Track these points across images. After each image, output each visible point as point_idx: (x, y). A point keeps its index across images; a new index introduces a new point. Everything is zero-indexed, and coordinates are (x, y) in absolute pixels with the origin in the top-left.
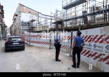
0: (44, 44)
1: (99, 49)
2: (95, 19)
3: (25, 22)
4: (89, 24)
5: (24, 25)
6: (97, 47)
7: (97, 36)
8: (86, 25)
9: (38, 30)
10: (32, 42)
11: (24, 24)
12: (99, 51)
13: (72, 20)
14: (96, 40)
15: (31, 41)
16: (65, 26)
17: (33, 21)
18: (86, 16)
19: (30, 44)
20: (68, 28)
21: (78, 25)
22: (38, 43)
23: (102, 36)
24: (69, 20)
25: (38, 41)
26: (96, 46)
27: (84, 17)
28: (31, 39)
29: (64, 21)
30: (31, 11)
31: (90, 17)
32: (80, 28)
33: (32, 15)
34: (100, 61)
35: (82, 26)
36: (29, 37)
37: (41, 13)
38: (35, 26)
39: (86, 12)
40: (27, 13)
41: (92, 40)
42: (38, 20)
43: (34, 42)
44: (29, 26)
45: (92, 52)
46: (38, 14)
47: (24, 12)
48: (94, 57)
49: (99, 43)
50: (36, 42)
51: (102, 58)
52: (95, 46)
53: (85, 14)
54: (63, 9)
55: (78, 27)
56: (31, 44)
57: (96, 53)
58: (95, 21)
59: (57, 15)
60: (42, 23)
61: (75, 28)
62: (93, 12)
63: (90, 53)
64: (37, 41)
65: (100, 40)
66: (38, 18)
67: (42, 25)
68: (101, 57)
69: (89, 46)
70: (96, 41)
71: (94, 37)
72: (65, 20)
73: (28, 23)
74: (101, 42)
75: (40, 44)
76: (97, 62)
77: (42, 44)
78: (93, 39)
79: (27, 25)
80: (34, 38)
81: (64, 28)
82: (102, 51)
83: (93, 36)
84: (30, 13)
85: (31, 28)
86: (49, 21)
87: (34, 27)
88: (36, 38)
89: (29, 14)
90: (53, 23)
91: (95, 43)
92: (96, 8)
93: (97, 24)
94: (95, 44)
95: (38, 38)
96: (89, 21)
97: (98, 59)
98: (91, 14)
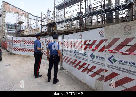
0: (30, 52)
1: (99, 61)
2: (91, 21)
3: (10, 24)
4: (85, 27)
5: (10, 28)
6: (95, 58)
7: (95, 41)
8: (82, 28)
9: (27, 34)
10: (15, 49)
11: (9, 26)
12: (99, 64)
13: (65, 21)
14: (94, 47)
15: (13, 48)
16: (58, 30)
17: (21, 23)
18: (81, 17)
19: (12, 52)
20: (61, 32)
21: (73, 28)
22: (23, 51)
23: (102, 41)
24: (63, 22)
25: (23, 48)
26: (94, 56)
27: (80, 18)
28: (13, 45)
29: (56, 23)
30: (19, 11)
31: (86, 19)
32: (75, 31)
33: (20, 16)
34: (100, 81)
35: (77, 29)
36: (11, 43)
37: (32, 14)
38: (24, 29)
39: (81, 12)
40: (13, 13)
41: (88, 47)
42: (28, 23)
43: (17, 49)
44: (15, 29)
45: (89, 65)
46: (28, 15)
47: (10, 12)
48: (91, 73)
49: (98, 52)
50: (20, 50)
51: (103, 76)
52: (92, 56)
53: (81, 15)
54: (56, 9)
55: (73, 30)
56: (14, 52)
57: (94, 67)
58: (92, 24)
59: (48, 16)
60: (32, 26)
61: (69, 32)
62: (89, 12)
63: (85, 66)
64: (21, 48)
65: (100, 47)
66: (28, 20)
67: (31, 28)
68: (102, 74)
69: (85, 56)
70: (93, 49)
71: (90, 43)
72: (58, 22)
73: (15, 26)
74: (102, 51)
75: (24, 51)
76: (96, 82)
77: (28, 52)
78: (89, 45)
79: (14, 27)
80: (17, 44)
81: (57, 31)
82: (103, 64)
83: (90, 41)
84: (18, 13)
85: (19, 31)
86: (40, 23)
87: (23, 31)
88: (20, 44)
89: (16, 14)
90: (44, 26)
91: (93, 52)
92: (92, 9)
93: (94, 27)
94: (93, 54)
95: (23, 43)
96: (85, 24)
97: (98, 76)
98: (87, 15)
